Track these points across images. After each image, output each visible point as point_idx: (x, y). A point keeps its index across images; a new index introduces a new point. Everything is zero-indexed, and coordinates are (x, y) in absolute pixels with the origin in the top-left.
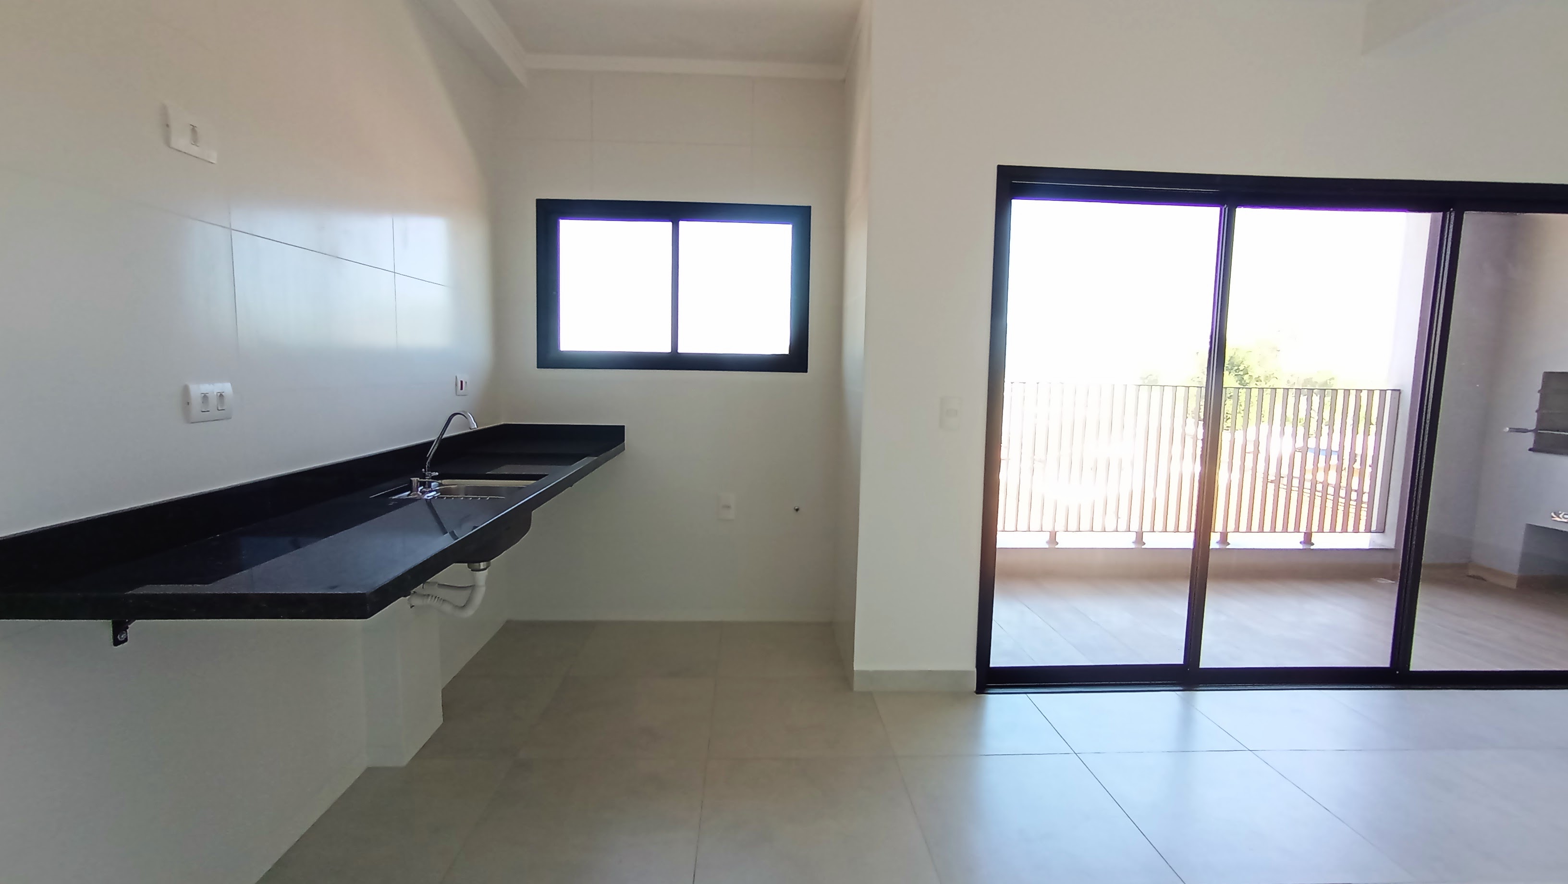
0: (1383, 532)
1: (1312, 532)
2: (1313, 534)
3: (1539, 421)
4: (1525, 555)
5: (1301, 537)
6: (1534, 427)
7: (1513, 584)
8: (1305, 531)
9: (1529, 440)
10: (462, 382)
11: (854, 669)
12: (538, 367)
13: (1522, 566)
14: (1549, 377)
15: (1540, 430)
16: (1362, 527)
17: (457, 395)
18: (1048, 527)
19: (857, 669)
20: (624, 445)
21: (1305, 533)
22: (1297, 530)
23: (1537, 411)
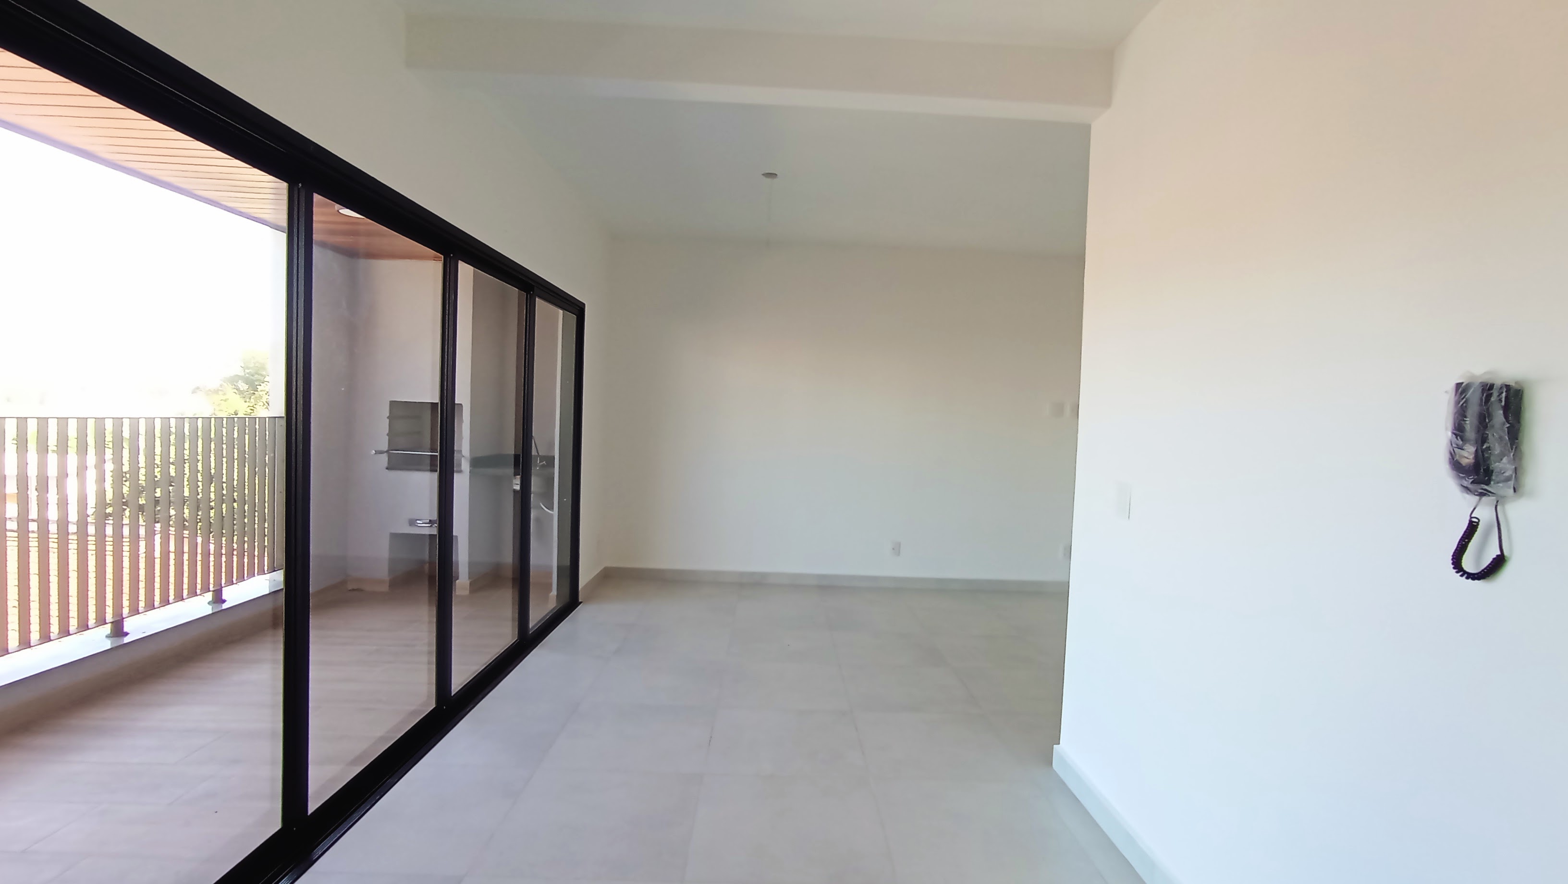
3: (390, 442)
4: (392, 561)
6: (386, 449)
7: (385, 588)
9: (384, 458)
13: (391, 570)
14: (393, 404)
15: (392, 450)
23: (388, 435)
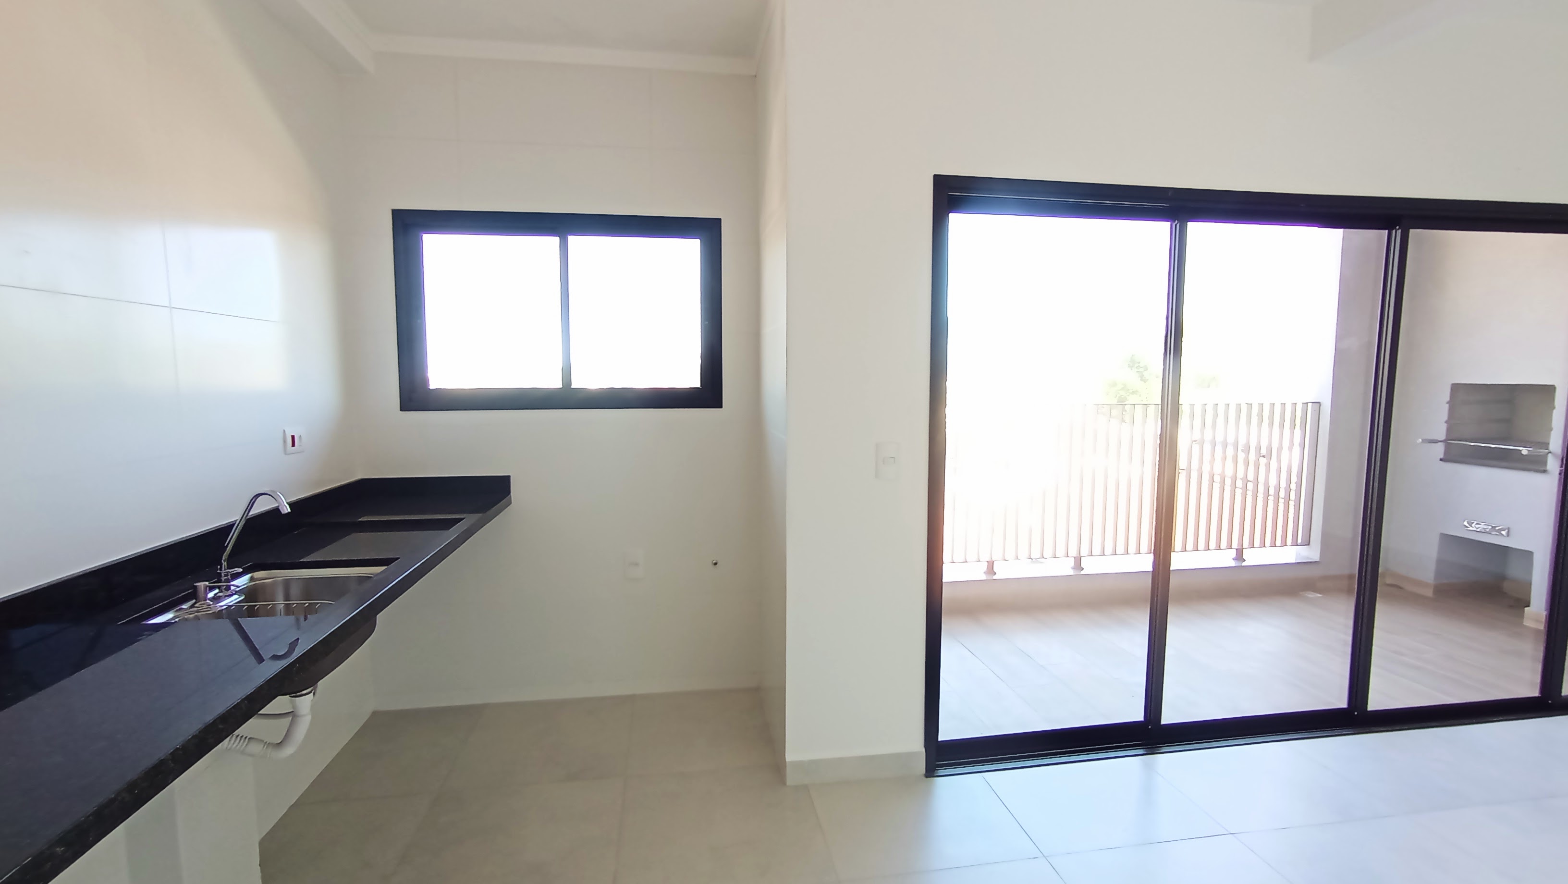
0: (1309, 545)
1: (1243, 549)
2: (1244, 550)
3: (1449, 430)
4: (1440, 562)
5: (1233, 553)
6: (1443, 438)
7: (1429, 593)
8: (1236, 548)
9: (1439, 450)
10: (293, 437)
11: (787, 760)
12: (401, 410)
13: (1438, 573)
14: (1456, 388)
15: (1449, 440)
16: (1289, 541)
17: (286, 454)
18: (985, 557)
19: (789, 761)
20: (511, 497)
21: (1237, 549)
22: (1230, 547)
23: (1446, 422)
